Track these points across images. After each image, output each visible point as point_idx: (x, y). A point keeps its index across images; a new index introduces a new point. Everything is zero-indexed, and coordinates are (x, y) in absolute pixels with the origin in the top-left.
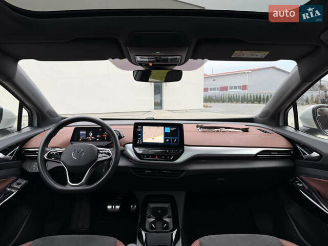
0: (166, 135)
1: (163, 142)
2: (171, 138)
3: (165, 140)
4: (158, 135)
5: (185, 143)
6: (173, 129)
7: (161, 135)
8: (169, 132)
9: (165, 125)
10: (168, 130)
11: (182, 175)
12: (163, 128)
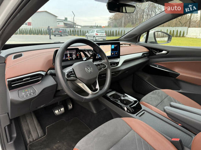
0: (112, 50)
1: (110, 55)
2: (115, 52)
3: (112, 53)
4: (108, 51)
5: (120, 55)
6: (115, 46)
7: (110, 50)
8: (113, 48)
9: (112, 44)
10: (113, 47)
11: (120, 73)
12: (110, 45)
